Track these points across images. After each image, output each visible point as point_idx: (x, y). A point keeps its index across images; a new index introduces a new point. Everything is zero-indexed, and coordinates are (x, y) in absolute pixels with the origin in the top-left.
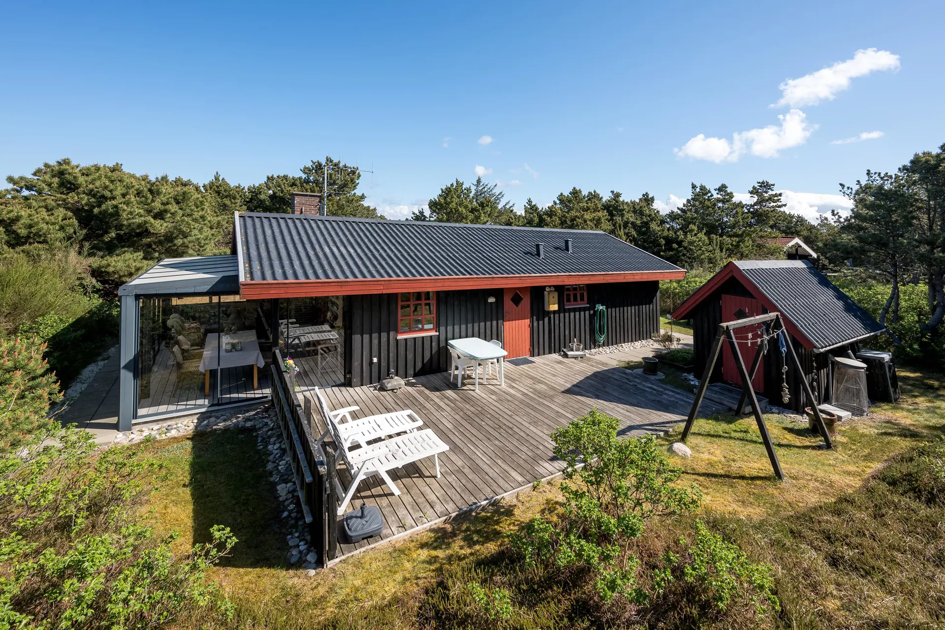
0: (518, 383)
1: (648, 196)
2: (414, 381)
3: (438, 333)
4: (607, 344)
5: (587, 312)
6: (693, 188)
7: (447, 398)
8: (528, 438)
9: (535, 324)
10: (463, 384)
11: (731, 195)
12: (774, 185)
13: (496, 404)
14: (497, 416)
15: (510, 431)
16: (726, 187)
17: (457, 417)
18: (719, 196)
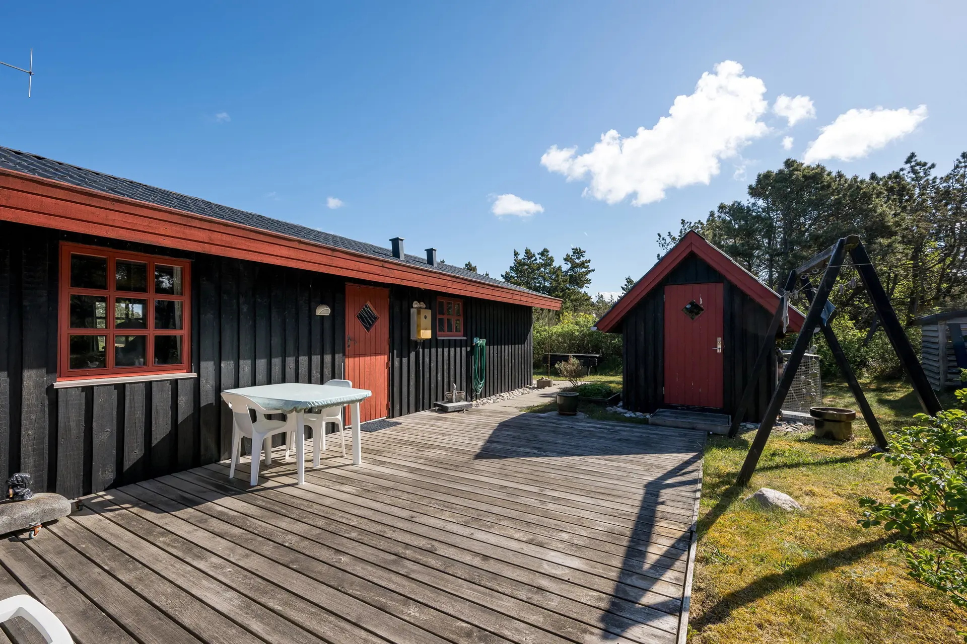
0: (389, 455)
1: (470, 266)
2: (109, 497)
3: (194, 375)
4: (485, 394)
5: (464, 349)
6: (515, 255)
7: (220, 517)
8: (492, 566)
9: (397, 363)
10: (263, 479)
11: (551, 260)
12: (584, 252)
13: (359, 501)
14: (376, 528)
15: (432, 562)
16: (548, 252)
17: (254, 563)
18: (541, 261)
